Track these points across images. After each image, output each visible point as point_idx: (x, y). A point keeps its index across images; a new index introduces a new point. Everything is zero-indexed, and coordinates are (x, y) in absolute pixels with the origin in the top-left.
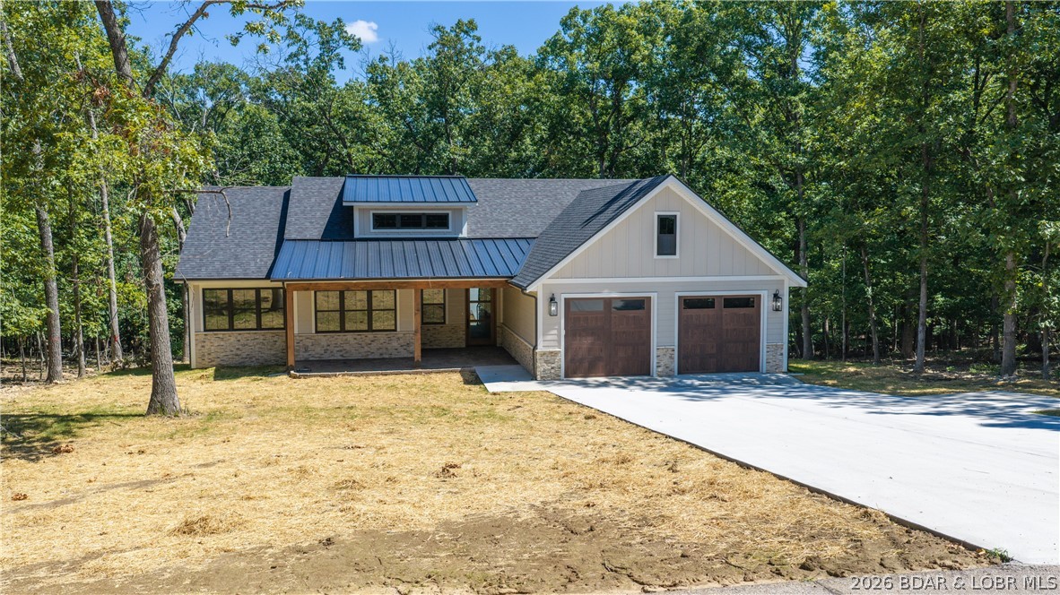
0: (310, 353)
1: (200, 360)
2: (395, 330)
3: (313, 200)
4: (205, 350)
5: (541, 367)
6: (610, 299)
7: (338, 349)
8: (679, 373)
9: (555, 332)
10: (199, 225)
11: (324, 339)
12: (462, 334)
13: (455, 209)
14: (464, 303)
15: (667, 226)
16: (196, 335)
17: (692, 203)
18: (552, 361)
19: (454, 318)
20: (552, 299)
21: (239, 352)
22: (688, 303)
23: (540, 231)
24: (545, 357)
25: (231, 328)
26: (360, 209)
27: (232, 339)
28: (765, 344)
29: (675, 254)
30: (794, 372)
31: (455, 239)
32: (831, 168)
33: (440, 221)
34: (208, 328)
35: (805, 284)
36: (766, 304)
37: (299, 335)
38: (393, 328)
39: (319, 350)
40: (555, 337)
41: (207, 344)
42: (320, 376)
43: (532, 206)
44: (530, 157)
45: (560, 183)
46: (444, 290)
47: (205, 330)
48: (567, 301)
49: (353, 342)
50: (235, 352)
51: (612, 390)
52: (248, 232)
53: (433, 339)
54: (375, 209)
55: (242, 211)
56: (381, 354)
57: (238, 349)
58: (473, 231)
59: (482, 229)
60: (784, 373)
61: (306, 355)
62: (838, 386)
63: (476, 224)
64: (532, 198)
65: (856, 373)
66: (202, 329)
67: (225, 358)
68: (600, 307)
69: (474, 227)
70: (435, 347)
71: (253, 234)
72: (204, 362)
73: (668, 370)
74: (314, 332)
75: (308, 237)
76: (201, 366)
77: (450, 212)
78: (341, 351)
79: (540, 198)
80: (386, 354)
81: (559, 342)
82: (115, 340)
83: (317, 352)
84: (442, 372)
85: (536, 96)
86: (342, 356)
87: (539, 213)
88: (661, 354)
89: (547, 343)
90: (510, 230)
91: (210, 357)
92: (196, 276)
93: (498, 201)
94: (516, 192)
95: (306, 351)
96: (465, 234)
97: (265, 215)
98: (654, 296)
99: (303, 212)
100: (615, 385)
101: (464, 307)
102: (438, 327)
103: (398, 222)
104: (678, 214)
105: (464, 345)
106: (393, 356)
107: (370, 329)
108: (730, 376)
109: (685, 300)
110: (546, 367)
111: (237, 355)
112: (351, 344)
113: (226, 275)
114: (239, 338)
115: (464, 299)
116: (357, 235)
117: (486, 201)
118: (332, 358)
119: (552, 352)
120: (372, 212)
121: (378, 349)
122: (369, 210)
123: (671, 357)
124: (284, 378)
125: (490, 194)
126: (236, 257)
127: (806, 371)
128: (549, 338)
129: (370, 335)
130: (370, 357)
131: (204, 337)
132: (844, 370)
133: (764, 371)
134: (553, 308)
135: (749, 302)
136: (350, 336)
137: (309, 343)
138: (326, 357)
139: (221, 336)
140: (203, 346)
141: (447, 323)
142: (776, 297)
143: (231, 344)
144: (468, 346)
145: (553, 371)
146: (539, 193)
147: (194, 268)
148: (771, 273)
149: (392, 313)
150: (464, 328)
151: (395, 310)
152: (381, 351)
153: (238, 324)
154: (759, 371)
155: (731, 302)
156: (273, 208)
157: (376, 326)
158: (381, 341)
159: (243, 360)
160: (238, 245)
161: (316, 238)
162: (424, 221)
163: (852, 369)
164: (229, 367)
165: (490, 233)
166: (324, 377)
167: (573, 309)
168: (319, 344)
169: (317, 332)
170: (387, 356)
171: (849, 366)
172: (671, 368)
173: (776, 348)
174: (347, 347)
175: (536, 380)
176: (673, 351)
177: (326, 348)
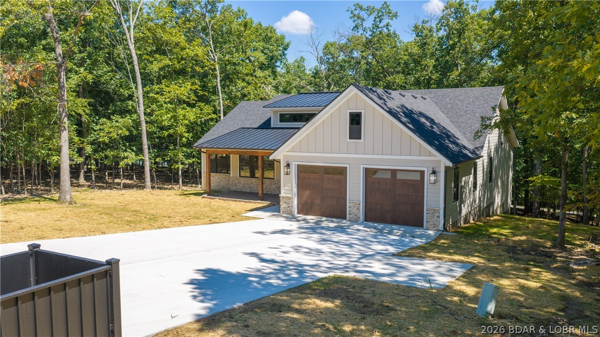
2: (274, 179)
5: (283, 205)
6: (323, 167)
7: (249, 186)
8: (365, 220)
11: (243, 180)
15: (355, 119)
18: (288, 202)
20: (288, 165)
24: (284, 200)
26: (274, 111)
27: (217, 177)
28: (426, 208)
29: (360, 139)
35: (451, 165)
36: (426, 178)
37: (233, 177)
39: (241, 186)
40: (290, 188)
48: (299, 166)
50: (218, 184)
54: (282, 111)
57: (219, 181)
60: (440, 231)
61: (235, 188)
67: (214, 186)
73: (356, 217)
75: (252, 127)
78: (250, 188)
80: (269, 191)
81: (293, 191)
83: (240, 187)
88: (352, 206)
89: (285, 192)
95: (236, 186)
98: (349, 167)
104: (363, 111)
106: (272, 193)
109: (366, 170)
110: (286, 206)
112: (254, 184)
114: (219, 177)
116: (272, 126)
118: (246, 191)
119: (288, 197)
120: (279, 113)
123: (358, 209)
128: (286, 188)
133: (425, 227)
134: (287, 170)
136: (254, 180)
137: (236, 182)
138: (244, 190)
143: (216, 179)
145: (288, 209)
148: (431, 154)
152: (267, 190)
154: (423, 227)
158: (268, 184)
159: (220, 188)
161: (257, 127)
162: (304, 118)
168: (241, 183)
169: (240, 176)
170: (270, 193)
172: (358, 216)
173: (434, 212)
174: (252, 186)
175: (280, 212)
176: (360, 204)
177: (244, 185)
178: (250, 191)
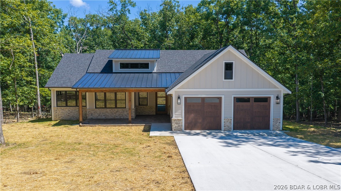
0: (93, 116)
1: (55, 117)
2: (125, 108)
3: (101, 58)
4: (57, 114)
5: (174, 125)
6: (204, 98)
7: (104, 115)
8: (234, 129)
9: (180, 111)
10: (60, 67)
11: (98, 111)
12: (154, 110)
13: (151, 61)
14: (155, 98)
15: (229, 67)
16: (54, 108)
17: (240, 57)
18: (179, 123)
19: (151, 103)
20: (179, 98)
21: (69, 115)
22: (238, 100)
23: (185, 70)
24: (176, 121)
25: (67, 106)
26: (115, 61)
28: (272, 118)
29: (232, 79)
30: (286, 130)
31: (151, 73)
32: (307, 44)
33: (146, 66)
34: (58, 105)
35: (290, 93)
36: (273, 101)
37: (89, 109)
38: (125, 107)
39: (96, 115)
40: (180, 113)
41: (58, 111)
42: (90, 126)
43: (184, 60)
44: (197, 44)
45: (197, 52)
46: (147, 93)
47: (57, 106)
48: (185, 98)
49: (109, 112)
50: (68, 115)
51: (200, 137)
52: (77, 70)
53: (142, 111)
54: (121, 61)
55: (76, 62)
56: (120, 117)
57: (69, 113)
58: (159, 70)
59: (163, 69)
60: (280, 130)
61: (91, 116)
62: (303, 139)
63: (161, 67)
64: (184, 57)
65: (314, 132)
66: (56, 106)
67: (64, 117)
68: (200, 101)
69: (160, 68)
70: (144, 114)
71: (78, 71)
72: (56, 118)
73: (228, 128)
74: (95, 108)
75: (96, 72)
76: (55, 119)
77: (149, 62)
78: (105, 115)
79: (188, 57)
80: (122, 117)
81: (182, 115)
82: (39, 108)
84: (138, 125)
85: (198, 22)
86: (105, 117)
87: (186, 63)
88: (226, 121)
89: (176, 116)
90: (174, 69)
91: (59, 116)
92: (53, 86)
93: (171, 58)
94: (179, 55)
95: (92, 115)
96: (155, 71)
97: (84, 64)
98: (223, 97)
99: (96, 63)
100: (203, 134)
101: (155, 100)
102: (145, 106)
103: (129, 66)
104: (234, 62)
105: (155, 114)
106: (125, 118)
107: (116, 107)
108: (255, 131)
109: (236, 98)
110: (176, 125)
111: (68, 116)
112: (108, 113)
113: (64, 86)
114: (69, 109)
115: (155, 96)
116: (114, 71)
117: (166, 58)
118: (101, 118)
119: (179, 119)
120: (119, 62)
121: (119, 115)
122: (118, 61)
123: (230, 123)
124: (77, 126)
125: (169, 56)
126: (70, 79)
127: (291, 130)
128: (177, 113)
129: (116, 110)
130: (116, 118)
131: (56, 109)
132: (309, 130)
133: (272, 130)
134: (179, 101)
135: (266, 100)
136: (108, 110)
137: (93, 112)
138: (99, 117)
139: (63, 109)
140: (56, 112)
141: (148, 105)
142: (278, 98)
143: (66, 111)
144: (156, 114)
145: (179, 127)
146: (188, 55)
147: (53, 83)
148: (275, 87)
149: (125, 101)
150: (155, 107)
151: (126, 100)
153: (69, 104)
154: (269, 129)
155: (258, 100)
156: (88, 61)
157: (118, 106)
158: (120, 112)
159: (70, 118)
160: (71, 75)
161: (99, 72)
162: (139, 66)
163: (312, 129)
164: (65, 120)
165: (165, 71)
166: (91, 126)
167: (188, 101)
168: (97, 113)
169: (96, 108)
171: (312, 127)
172: (230, 127)
173: (277, 120)
174: (107, 114)
175: (172, 131)
176: (231, 120)
177: (99, 114)
178: (104, 118)
